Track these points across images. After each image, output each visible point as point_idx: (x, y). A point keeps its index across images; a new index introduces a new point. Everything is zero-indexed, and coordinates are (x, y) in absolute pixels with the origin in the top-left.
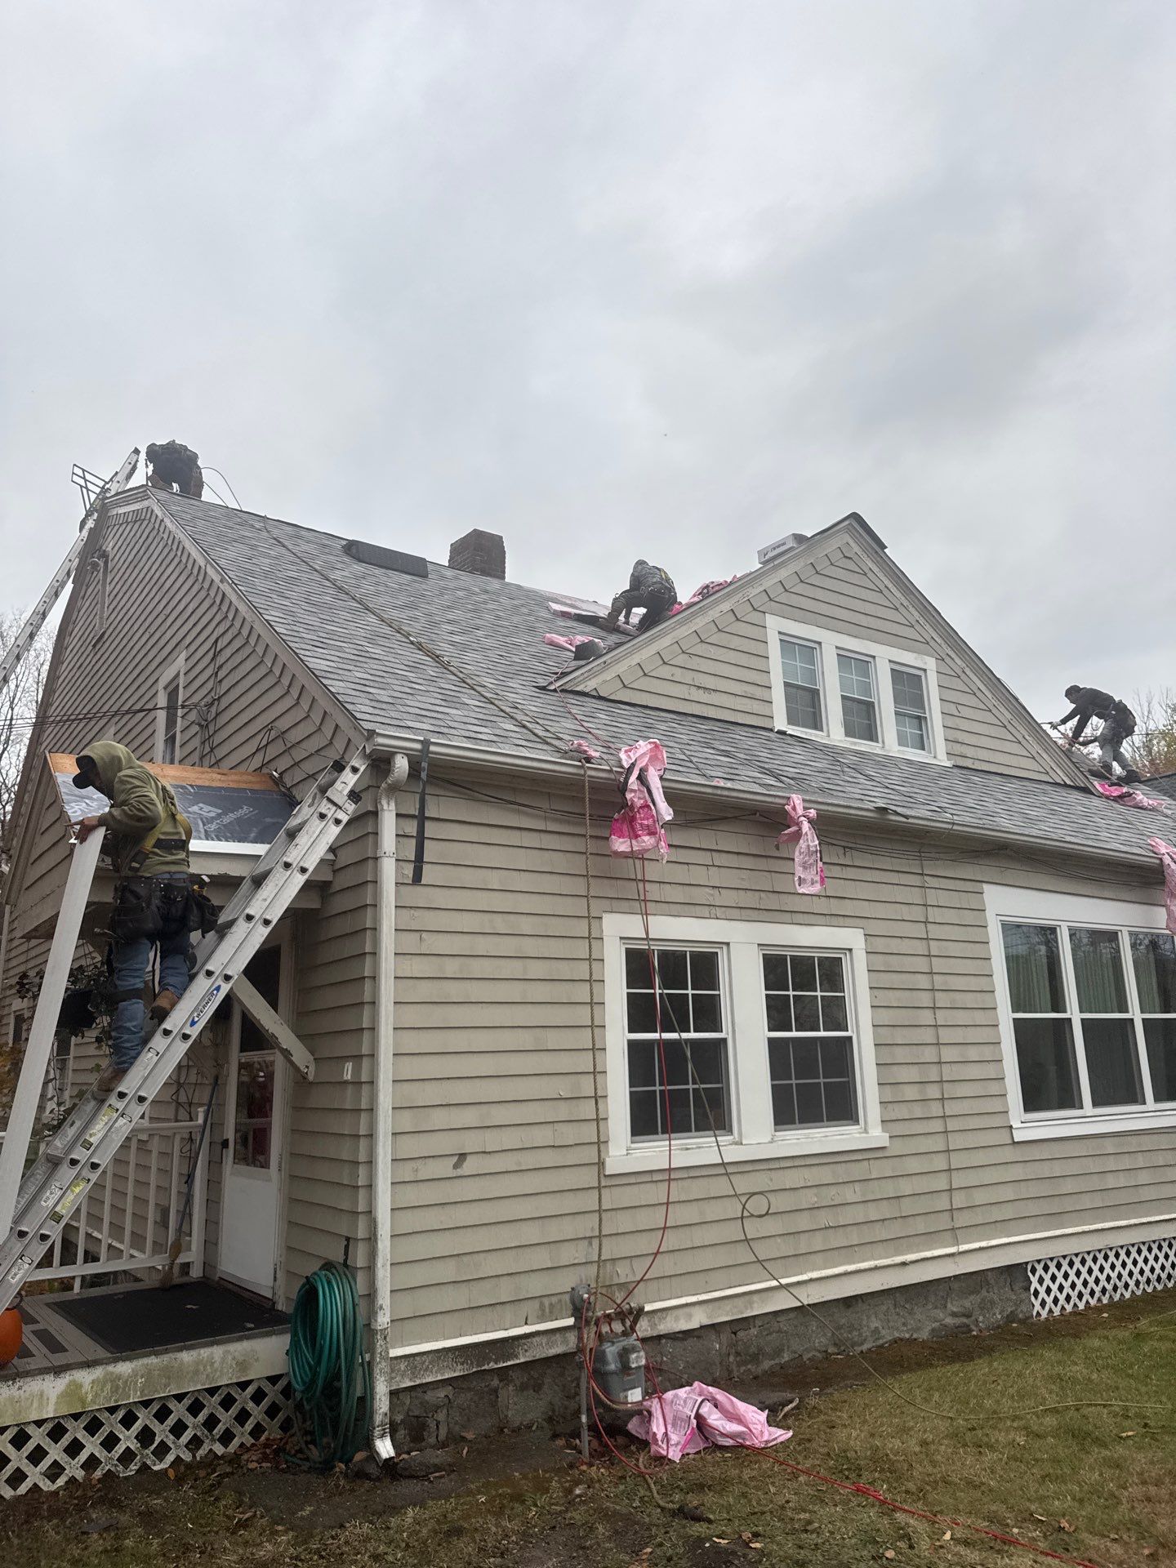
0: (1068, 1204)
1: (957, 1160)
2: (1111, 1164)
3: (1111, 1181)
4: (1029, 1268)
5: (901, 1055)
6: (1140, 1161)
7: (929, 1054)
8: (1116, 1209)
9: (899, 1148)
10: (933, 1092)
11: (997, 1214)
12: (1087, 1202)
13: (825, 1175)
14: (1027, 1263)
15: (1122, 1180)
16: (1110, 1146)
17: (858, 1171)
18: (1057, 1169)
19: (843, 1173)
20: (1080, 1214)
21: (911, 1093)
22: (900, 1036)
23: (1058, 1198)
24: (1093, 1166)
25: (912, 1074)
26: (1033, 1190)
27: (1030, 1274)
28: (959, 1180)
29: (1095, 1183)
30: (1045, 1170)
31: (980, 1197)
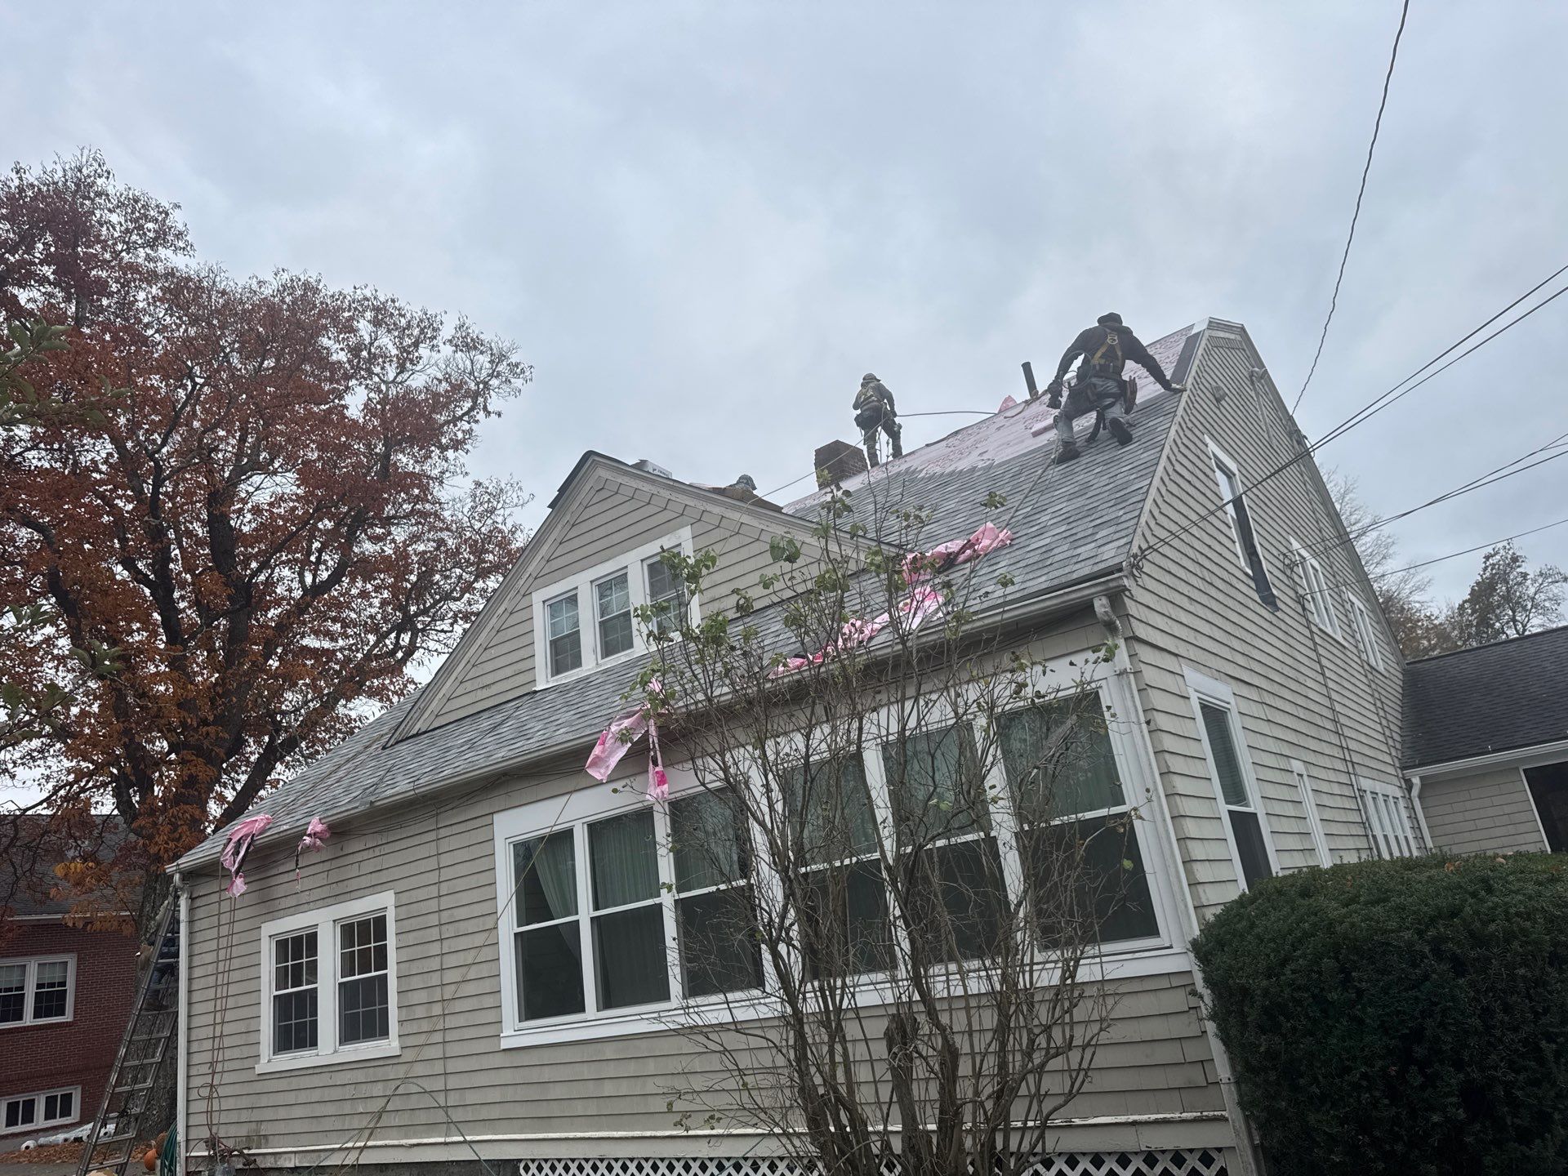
0: (555, 1110)
1: (452, 1066)
2: (610, 1070)
3: (609, 1089)
4: (522, 1165)
5: (416, 982)
6: (651, 1067)
7: (435, 979)
8: (616, 1118)
9: (409, 1055)
10: (437, 1010)
11: (484, 1113)
12: (579, 1108)
13: (359, 1076)
14: (520, 1160)
15: (624, 1088)
16: (609, 1051)
17: (380, 1073)
18: (547, 1074)
19: (371, 1074)
20: (572, 1119)
21: (420, 1012)
22: (415, 968)
23: (545, 1103)
24: (587, 1072)
25: (422, 997)
26: (521, 1093)
27: (522, 1172)
28: (453, 1083)
29: (591, 1089)
30: (534, 1075)
31: (471, 1097)
